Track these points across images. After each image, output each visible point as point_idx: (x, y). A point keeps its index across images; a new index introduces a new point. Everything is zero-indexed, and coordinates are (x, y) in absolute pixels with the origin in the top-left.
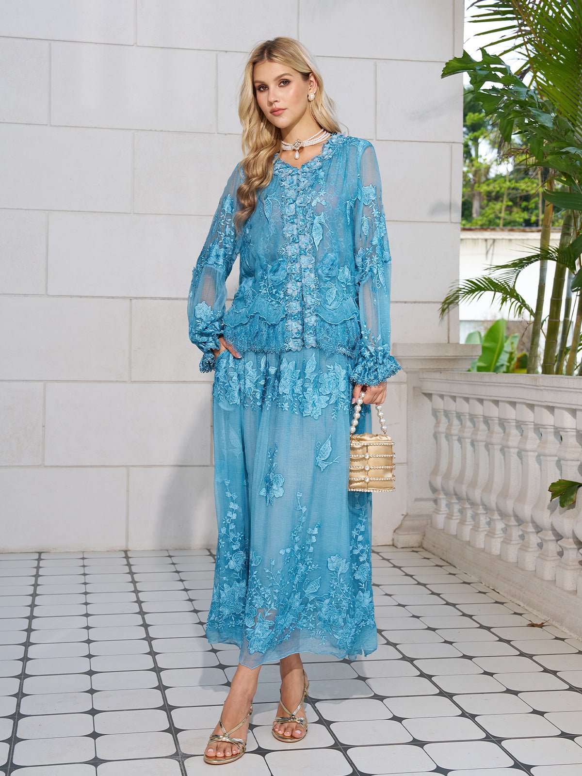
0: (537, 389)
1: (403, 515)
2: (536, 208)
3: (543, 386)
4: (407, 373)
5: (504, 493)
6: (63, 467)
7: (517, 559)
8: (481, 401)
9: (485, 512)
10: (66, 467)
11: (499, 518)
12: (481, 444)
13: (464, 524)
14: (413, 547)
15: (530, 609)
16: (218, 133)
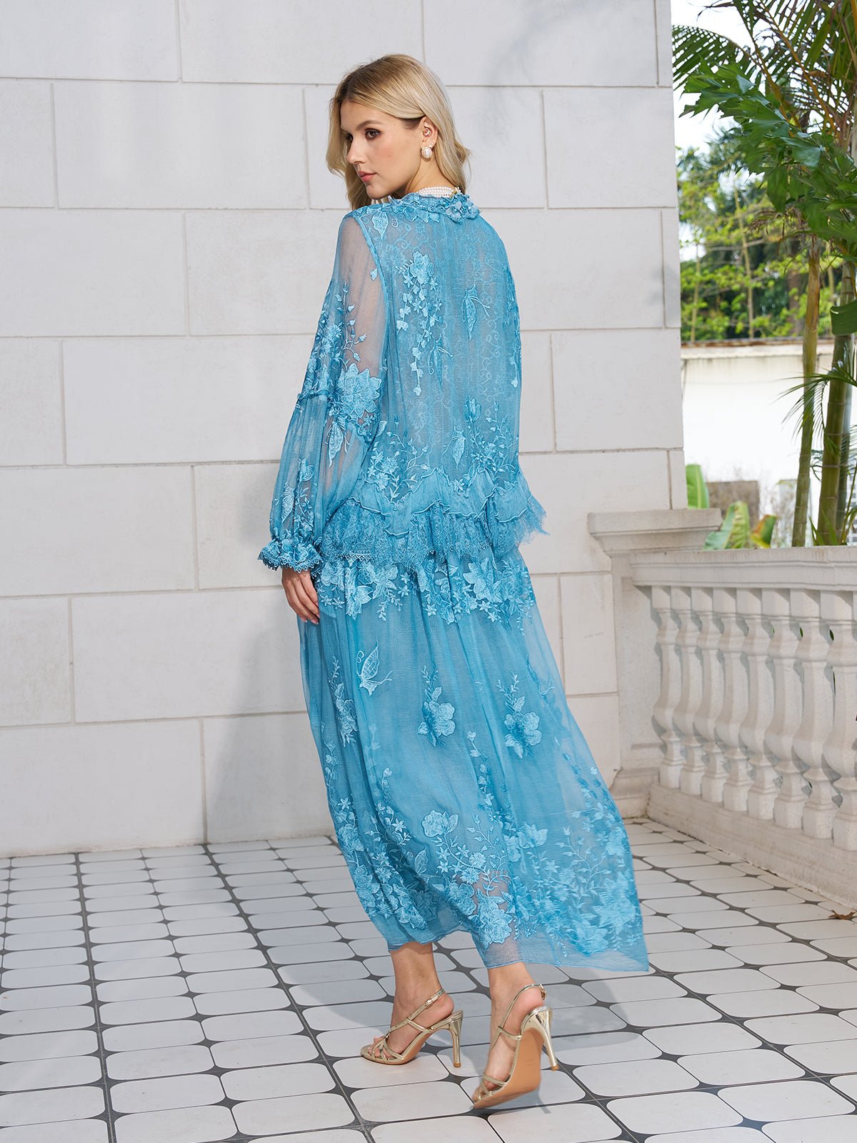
0: (824, 567)
1: (615, 770)
2: (744, 309)
3: (834, 562)
4: (611, 557)
5: (777, 727)
6: (104, 723)
7: (802, 822)
8: (733, 591)
9: (745, 757)
10: (109, 723)
11: (769, 764)
12: (733, 655)
13: (714, 778)
14: (633, 818)
15: (828, 895)
16: (311, 209)
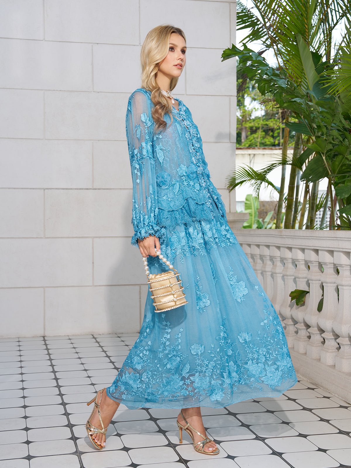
0: (282, 238)
2: (279, 136)
3: (285, 236)
16: (94, 92)
